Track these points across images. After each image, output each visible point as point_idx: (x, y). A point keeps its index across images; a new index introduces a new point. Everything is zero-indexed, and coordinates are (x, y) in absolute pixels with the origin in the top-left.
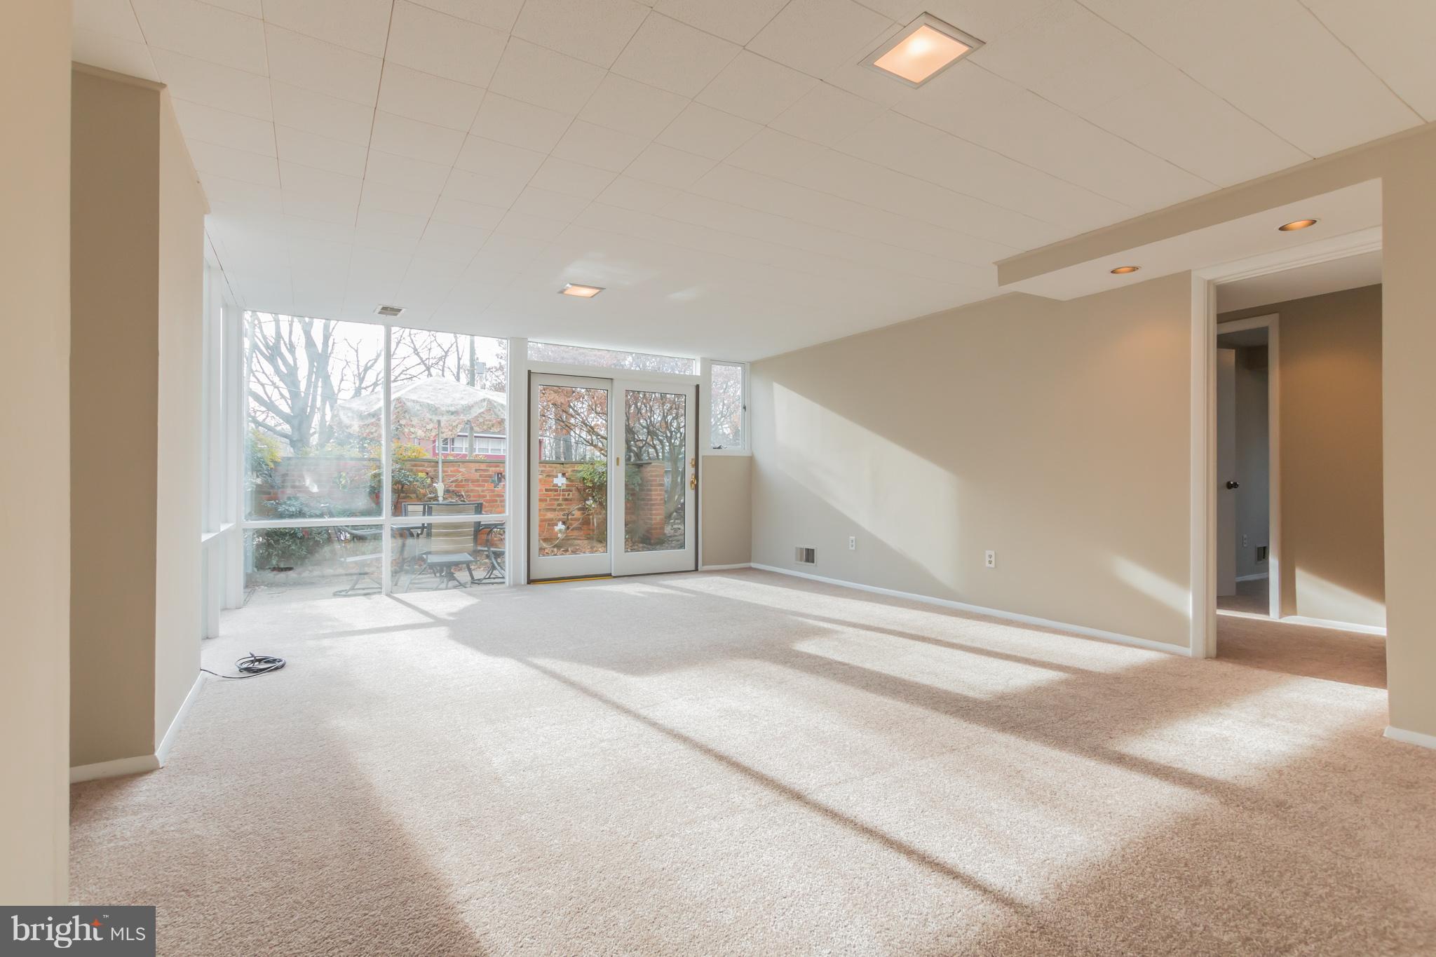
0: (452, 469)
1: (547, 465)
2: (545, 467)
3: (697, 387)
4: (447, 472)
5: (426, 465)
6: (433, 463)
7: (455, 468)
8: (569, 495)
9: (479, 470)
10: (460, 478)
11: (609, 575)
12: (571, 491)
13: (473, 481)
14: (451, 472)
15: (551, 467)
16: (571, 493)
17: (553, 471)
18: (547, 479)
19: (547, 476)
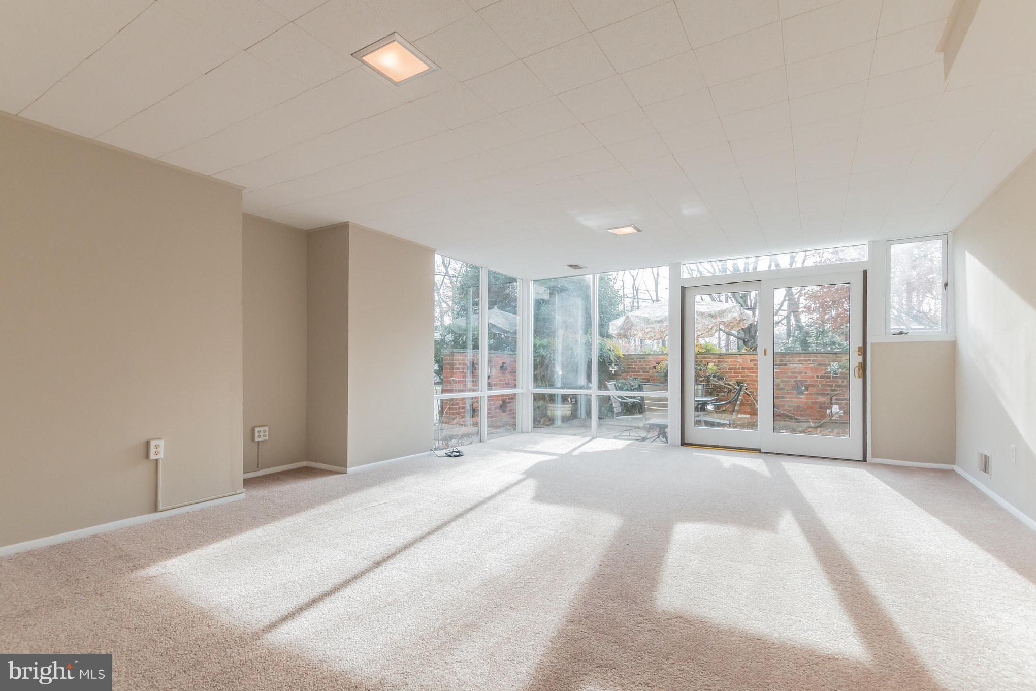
0: (731, 360)
1: (819, 355)
2: (817, 357)
3: (865, 272)
4: (728, 362)
5: (712, 357)
6: (717, 356)
7: (734, 359)
8: (843, 382)
9: (753, 360)
10: (738, 367)
11: (759, 451)
12: (845, 379)
13: (748, 369)
14: (731, 362)
15: (824, 357)
16: (845, 380)
17: (825, 360)
18: (818, 367)
19: (818, 364)
